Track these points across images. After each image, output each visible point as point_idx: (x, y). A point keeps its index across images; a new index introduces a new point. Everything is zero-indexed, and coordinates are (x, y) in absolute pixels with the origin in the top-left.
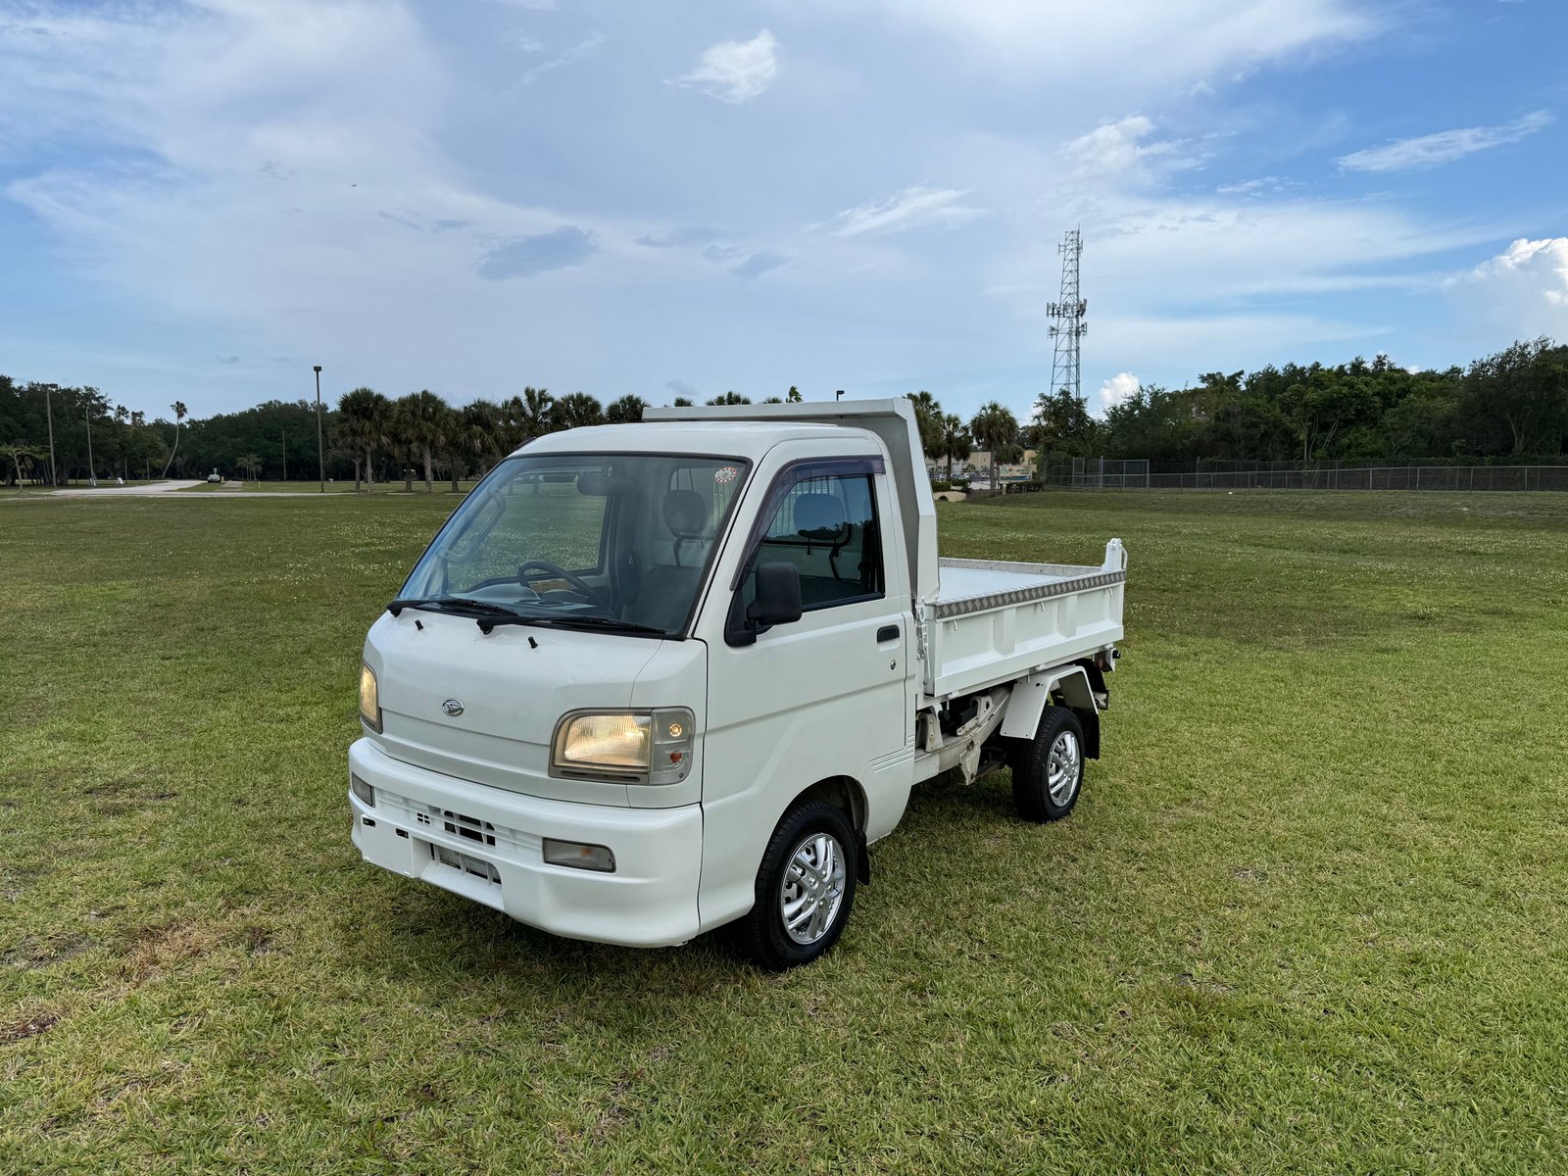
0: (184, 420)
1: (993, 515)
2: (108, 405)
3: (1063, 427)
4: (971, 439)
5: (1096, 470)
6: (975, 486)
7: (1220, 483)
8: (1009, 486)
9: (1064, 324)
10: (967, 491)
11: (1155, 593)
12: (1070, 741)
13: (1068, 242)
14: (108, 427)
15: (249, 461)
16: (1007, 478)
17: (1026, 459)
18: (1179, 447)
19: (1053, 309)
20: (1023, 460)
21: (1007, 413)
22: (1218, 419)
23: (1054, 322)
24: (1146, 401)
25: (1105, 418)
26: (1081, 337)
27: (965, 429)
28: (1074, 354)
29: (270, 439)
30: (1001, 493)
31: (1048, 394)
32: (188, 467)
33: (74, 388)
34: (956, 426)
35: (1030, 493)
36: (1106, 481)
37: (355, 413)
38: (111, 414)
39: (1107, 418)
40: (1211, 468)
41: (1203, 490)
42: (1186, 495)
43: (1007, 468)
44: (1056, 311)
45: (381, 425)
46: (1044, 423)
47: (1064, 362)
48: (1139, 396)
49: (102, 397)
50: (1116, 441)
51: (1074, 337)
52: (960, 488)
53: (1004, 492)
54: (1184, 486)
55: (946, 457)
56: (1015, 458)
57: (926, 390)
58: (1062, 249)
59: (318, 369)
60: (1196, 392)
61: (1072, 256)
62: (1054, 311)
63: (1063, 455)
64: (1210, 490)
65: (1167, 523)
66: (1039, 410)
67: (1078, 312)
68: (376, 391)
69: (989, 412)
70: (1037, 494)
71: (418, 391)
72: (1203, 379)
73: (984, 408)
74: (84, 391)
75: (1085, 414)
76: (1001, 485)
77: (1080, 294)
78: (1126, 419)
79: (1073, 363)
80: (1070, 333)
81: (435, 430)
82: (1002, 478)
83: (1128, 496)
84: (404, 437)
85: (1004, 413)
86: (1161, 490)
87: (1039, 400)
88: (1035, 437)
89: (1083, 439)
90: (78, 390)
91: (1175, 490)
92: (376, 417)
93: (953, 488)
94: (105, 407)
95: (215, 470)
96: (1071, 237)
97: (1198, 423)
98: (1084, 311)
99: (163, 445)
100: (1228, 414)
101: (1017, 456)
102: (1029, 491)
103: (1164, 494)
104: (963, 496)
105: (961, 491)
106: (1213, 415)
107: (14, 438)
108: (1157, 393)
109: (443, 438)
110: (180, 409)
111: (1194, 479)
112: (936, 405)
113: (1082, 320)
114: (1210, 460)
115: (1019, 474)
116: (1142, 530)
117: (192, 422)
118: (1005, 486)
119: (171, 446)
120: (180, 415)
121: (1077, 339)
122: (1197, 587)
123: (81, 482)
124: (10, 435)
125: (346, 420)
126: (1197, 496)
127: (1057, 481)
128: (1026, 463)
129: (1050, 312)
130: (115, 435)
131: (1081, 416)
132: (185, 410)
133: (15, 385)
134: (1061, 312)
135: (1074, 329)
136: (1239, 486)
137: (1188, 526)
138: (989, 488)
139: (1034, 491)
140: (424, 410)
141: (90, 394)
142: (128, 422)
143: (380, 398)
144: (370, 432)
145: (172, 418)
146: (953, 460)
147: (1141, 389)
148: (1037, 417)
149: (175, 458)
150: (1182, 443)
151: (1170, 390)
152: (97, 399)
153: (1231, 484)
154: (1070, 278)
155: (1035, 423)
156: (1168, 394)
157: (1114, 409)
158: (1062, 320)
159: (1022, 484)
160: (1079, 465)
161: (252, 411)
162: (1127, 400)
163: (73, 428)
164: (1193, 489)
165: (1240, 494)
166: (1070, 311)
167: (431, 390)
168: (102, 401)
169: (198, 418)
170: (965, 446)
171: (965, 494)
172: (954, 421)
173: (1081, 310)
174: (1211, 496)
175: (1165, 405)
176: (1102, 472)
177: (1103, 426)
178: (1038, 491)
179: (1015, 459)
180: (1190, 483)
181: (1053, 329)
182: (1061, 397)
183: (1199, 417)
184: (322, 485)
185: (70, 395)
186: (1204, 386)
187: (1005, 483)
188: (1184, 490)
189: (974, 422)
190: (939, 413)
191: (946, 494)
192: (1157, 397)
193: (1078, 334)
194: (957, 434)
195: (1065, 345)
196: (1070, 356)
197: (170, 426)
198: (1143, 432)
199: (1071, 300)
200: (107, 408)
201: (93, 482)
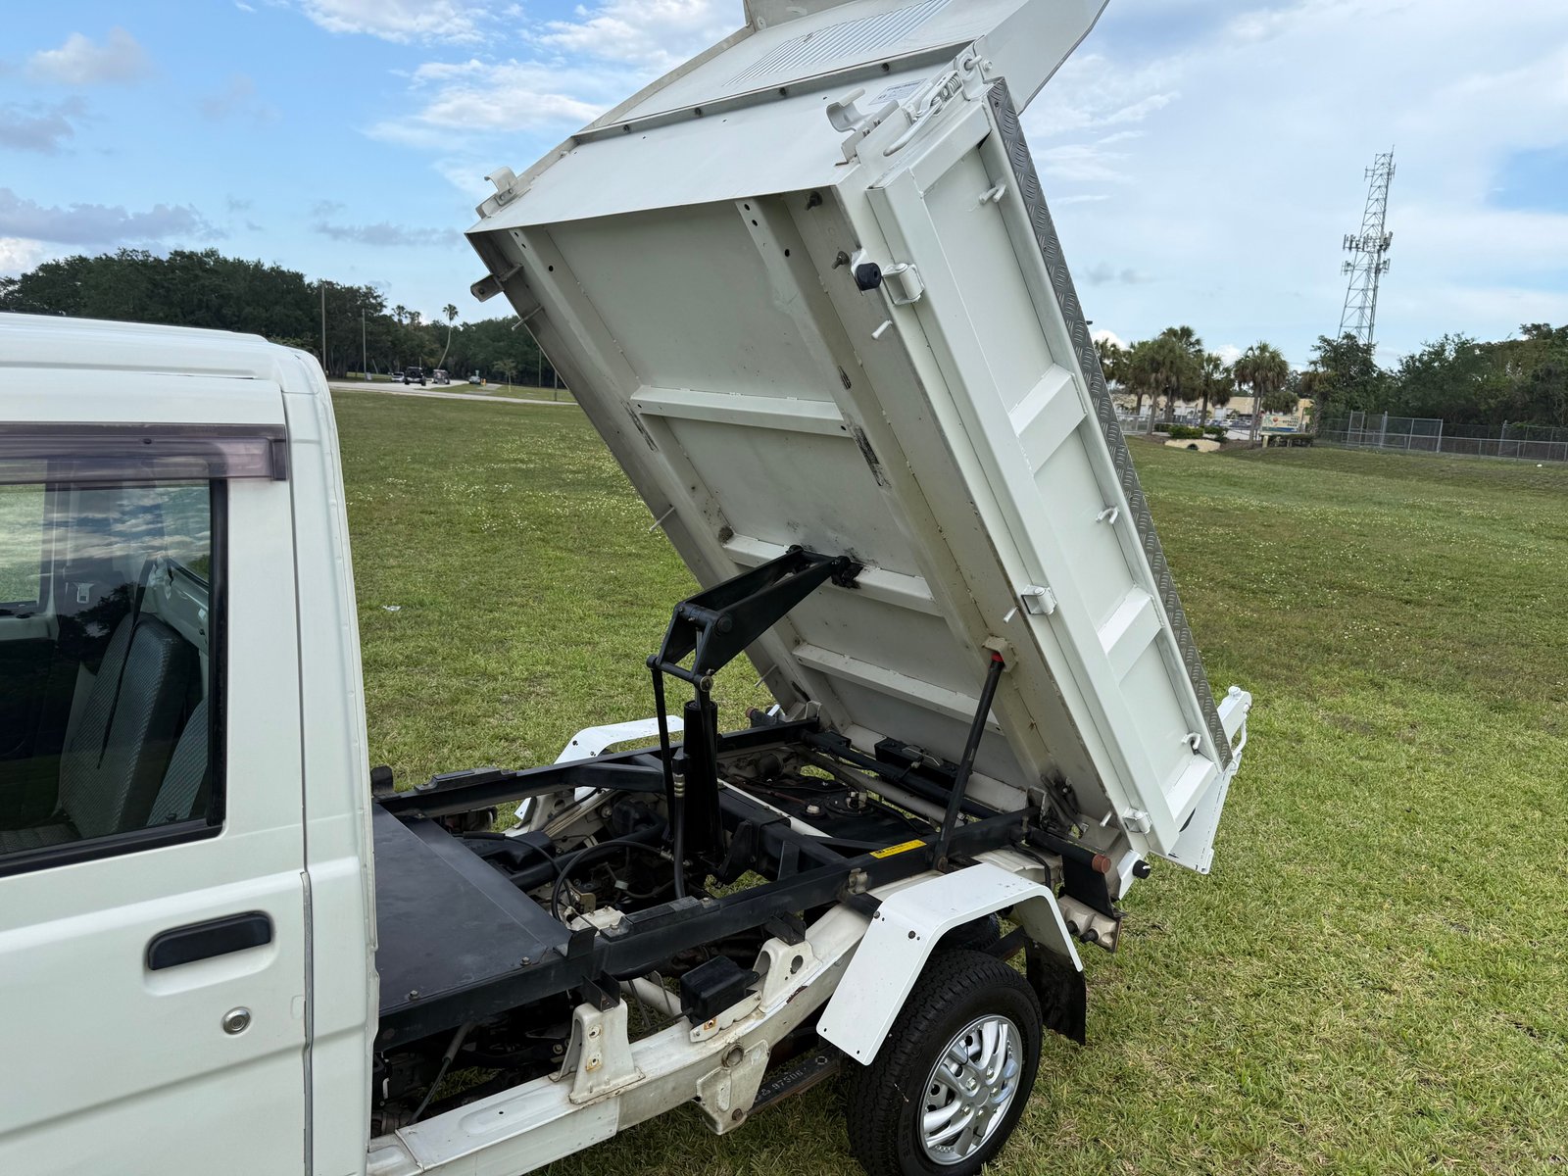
0: (457, 322)
1: (1236, 473)
2: (384, 303)
3: (1343, 376)
4: (1232, 382)
5: (1376, 427)
6: (1232, 435)
7: (1526, 452)
8: (1271, 439)
9: (1363, 259)
10: (1221, 440)
11: (1392, 605)
12: (995, 1035)
13: (1377, 166)
14: (383, 325)
15: (507, 365)
16: (1271, 429)
17: (1301, 410)
18: (1483, 407)
19: (1352, 241)
20: (1297, 410)
21: (1278, 355)
22: (1536, 377)
23: (1350, 256)
24: (1450, 354)
25: (1397, 367)
26: (1381, 275)
27: (1227, 370)
28: (1370, 294)
29: (528, 346)
30: (1261, 445)
31: (1329, 337)
32: (457, 368)
33: (356, 287)
34: (1216, 367)
35: (1296, 448)
36: (1389, 441)
38: (386, 312)
39: (1400, 368)
40: (1519, 434)
41: (1505, 459)
42: (1484, 464)
43: (1272, 418)
44: (1354, 245)
46: (1321, 370)
47: (1358, 302)
48: (1442, 346)
49: (379, 296)
50: (1406, 396)
51: (1373, 275)
52: (1214, 436)
53: (1265, 445)
54: (1483, 453)
55: (1200, 402)
56: (1288, 406)
57: (1187, 324)
58: (1370, 173)
60: (1513, 345)
61: (1381, 182)
62: (1351, 244)
63: (1341, 407)
64: (1515, 460)
65: (1448, 499)
66: (1316, 355)
67: (1381, 246)
69: (1256, 353)
70: (1303, 449)
72: (1526, 330)
73: (1251, 349)
74: (364, 290)
75: (1371, 363)
76: (1263, 436)
77: (1385, 226)
78: (1423, 372)
79: (1369, 303)
80: (1368, 271)
82: (1265, 429)
83: (1412, 459)
85: (1275, 356)
86: (1453, 456)
87: (1318, 343)
88: (1308, 385)
89: (1366, 391)
90: (360, 288)
91: (1470, 456)
93: (1206, 435)
94: (381, 305)
95: (477, 372)
96: (1382, 160)
97: (1511, 381)
98: (1388, 245)
99: (436, 346)
100: (1549, 372)
101: (1291, 404)
102: (1294, 445)
103: (1455, 461)
104: (1216, 445)
105: (1216, 440)
106: (1530, 372)
107: (303, 331)
108: (1464, 343)
110: (452, 311)
111: (1498, 445)
112: (1198, 342)
113: (1384, 256)
114: (1519, 424)
115: (1285, 426)
116: (1413, 507)
117: (465, 325)
118: (1267, 438)
119: (445, 347)
120: (451, 319)
121: (1376, 277)
122: (1455, 600)
123: (360, 375)
124: (299, 327)
126: (1499, 466)
127: (1330, 437)
128: (1299, 414)
129: (1348, 245)
130: (388, 333)
131: (1368, 366)
132: (456, 313)
133: (307, 281)
134: (1361, 245)
135: (1374, 266)
136: (1553, 458)
137: (1472, 504)
138: (1247, 438)
139: (1301, 446)
141: (369, 293)
142: (406, 321)
145: (445, 320)
146: (1209, 406)
147: (1446, 337)
148: (1314, 363)
149: (446, 358)
150: (1488, 404)
151: (1481, 341)
152: (375, 298)
153: (1542, 454)
154: (1376, 208)
155: (1311, 368)
156: (1478, 346)
157: (1412, 357)
158: (1361, 254)
159: (1287, 437)
160: (1357, 419)
162: (1427, 349)
163: (352, 324)
164: (1493, 458)
165: (1551, 467)
166: (1371, 244)
168: (379, 300)
169: (471, 322)
170: (1224, 389)
171: (1218, 444)
172: (1215, 362)
173: (1385, 245)
174: (1514, 467)
175: (1473, 358)
176: (1384, 429)
177: (1394, 378)
178: (1305, 446)
179: (1287, 408)
180: (1491, 451)
181: (1349, 264)
182: (1345, 341)
183: (1514, 375)
184: (556, 394)
185: (352, 293)
186: (1524, 338)
187: (1267, 435)
188: (1482, 457)
189: (1238, 363)
190: (1200, 351)
191: (1196, 442)
192: (1464, 348)
193: (1378, 271)
194: (1217, 376)
195: (1360, 284)
196: (1366, 295)
197: (445, 328)
198: (1441, 388)
199: (1373, 233)
200: (385, 306)
201: (369, 376)
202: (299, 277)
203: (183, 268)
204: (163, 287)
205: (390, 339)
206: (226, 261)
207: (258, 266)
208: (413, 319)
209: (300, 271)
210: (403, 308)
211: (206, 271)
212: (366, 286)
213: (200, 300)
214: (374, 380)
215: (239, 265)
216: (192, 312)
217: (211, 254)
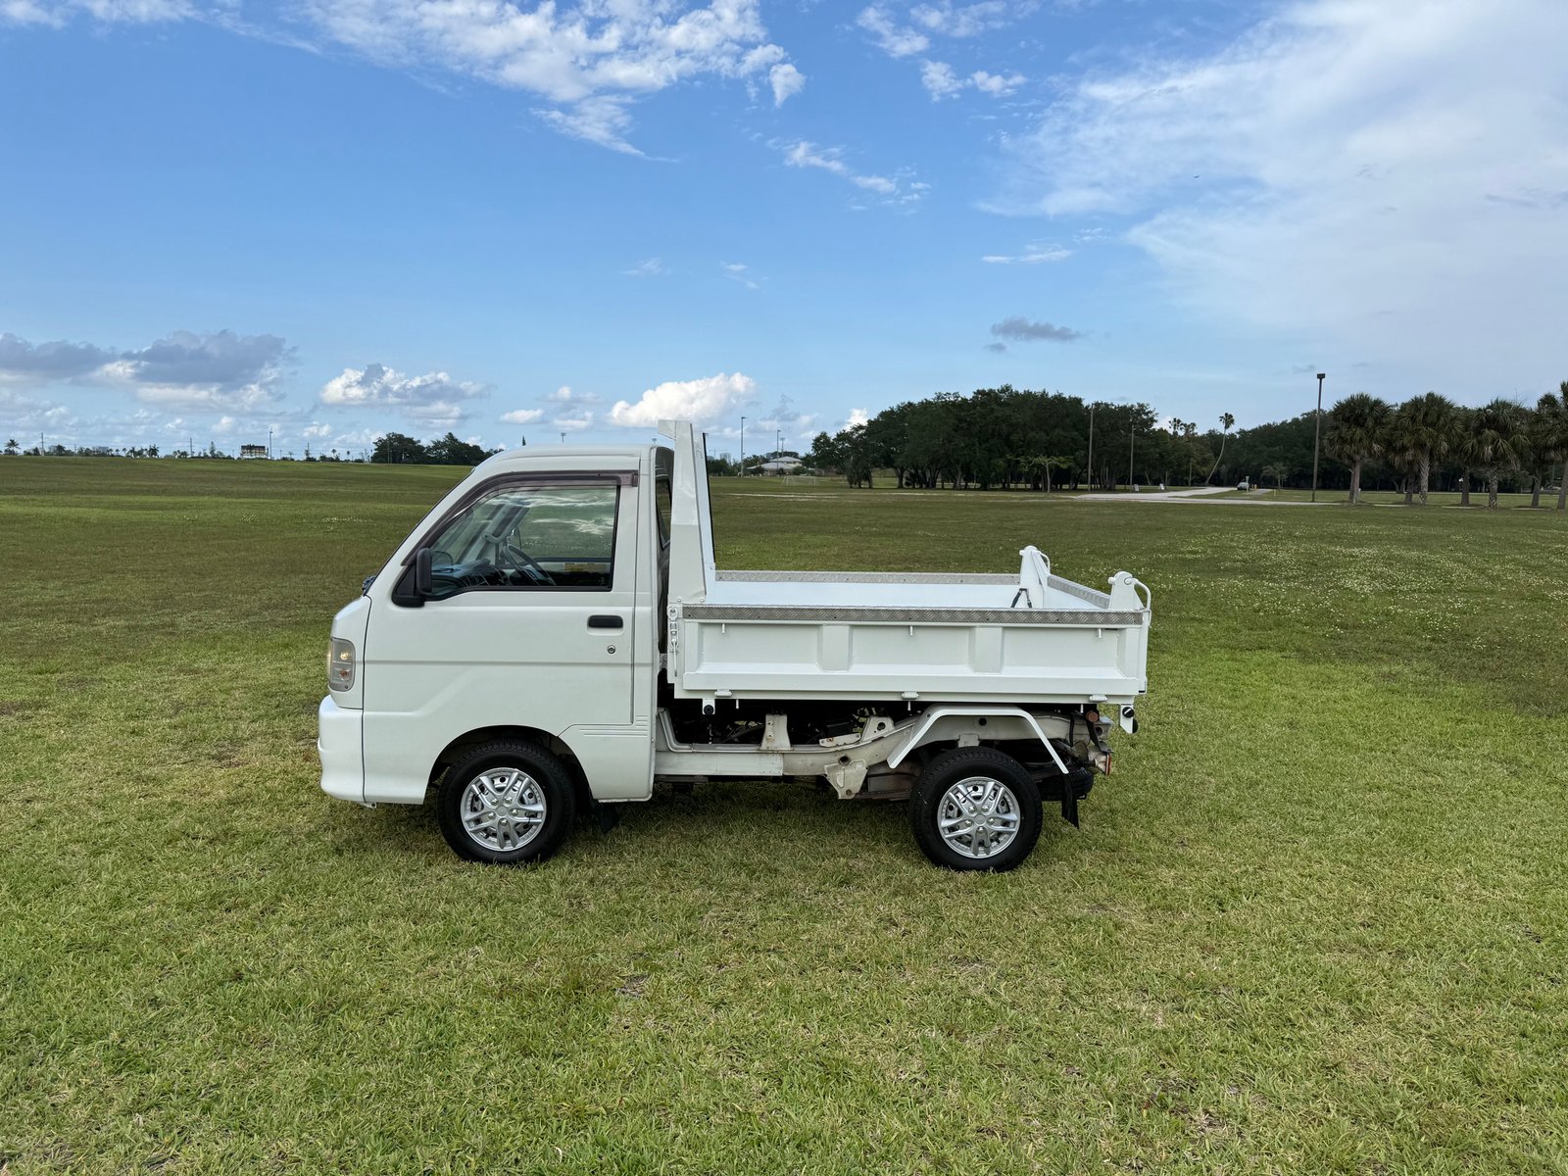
0: (1233, 429)
2: (1158, 418)
15: (1278, 470)
33: (1129, 405)
37: (1347, 420)
38: (1159, 426)
45: (1375, 431)
49: (1150, 412)
59: (1321, 377)
68: (1374, 397)
71: (1422, 393)
74: (1137, 407)
81: (1437, 437)
84: (1398, 444)
90: (1132, 406)
92: (1370, 423)
95: (1247, 477)
99: (1209, 455)
109: (1445, 444)
110: (1228, 420)
117: (1242, 432)
119: (1217, 455)
120: (1227, 427)
125: (1337, 428)
130: (1157, 445)
132: (1232, 421)
140: (1426, 414)
141: (1141, 409)
142: (1181, 433)
143: (1378, 403)
144: (1361, 440)
145: (1220, 428)
149: (1220, 465)
152: (1147, 414)
161: (1296, 420)
163: (1122, 440)
167: (1438, 392)
168: (1150, 415)
169: (1248, 428)
184: (1313, 496)
185: (1125, 411)
197: (1221, 435)
200: (1156, 421)
201: (1137, 487)
202: (1078, 401)
203: (983, 404)
204: (966, 421)
205: (1158, 450)
206: (1017, 393)
207: (1044, 394)
208: (1187, 430)
209: (1078, 396)
210: (1179, 421)
211: (1001, 404)
212: (1138, 404)
213: (994, 430)
214: (1141, 491)
215: (1028, 395)
216: (987, 441)
217: (1007, 389)
